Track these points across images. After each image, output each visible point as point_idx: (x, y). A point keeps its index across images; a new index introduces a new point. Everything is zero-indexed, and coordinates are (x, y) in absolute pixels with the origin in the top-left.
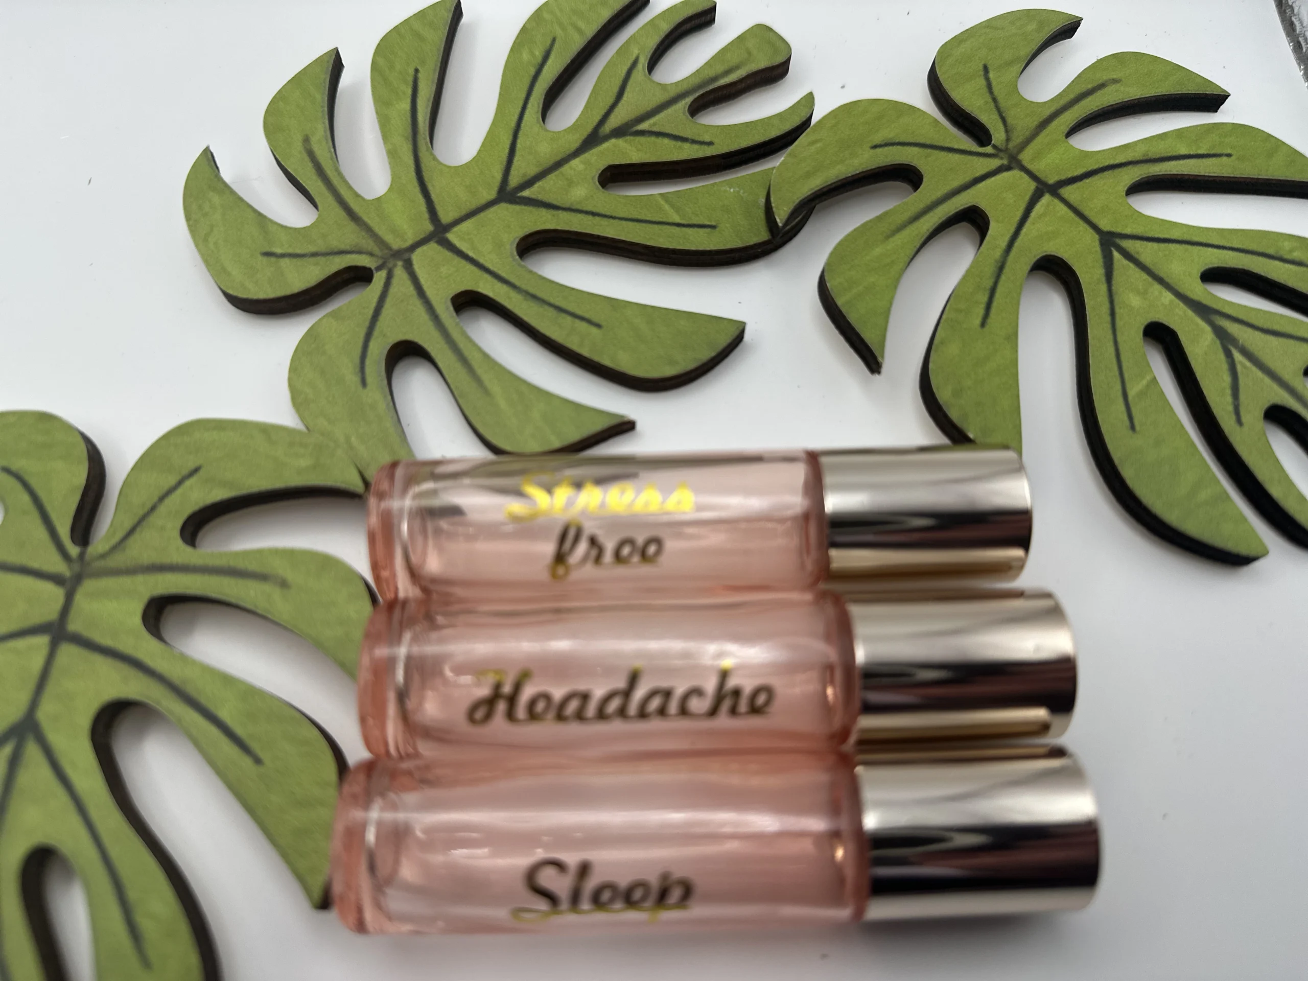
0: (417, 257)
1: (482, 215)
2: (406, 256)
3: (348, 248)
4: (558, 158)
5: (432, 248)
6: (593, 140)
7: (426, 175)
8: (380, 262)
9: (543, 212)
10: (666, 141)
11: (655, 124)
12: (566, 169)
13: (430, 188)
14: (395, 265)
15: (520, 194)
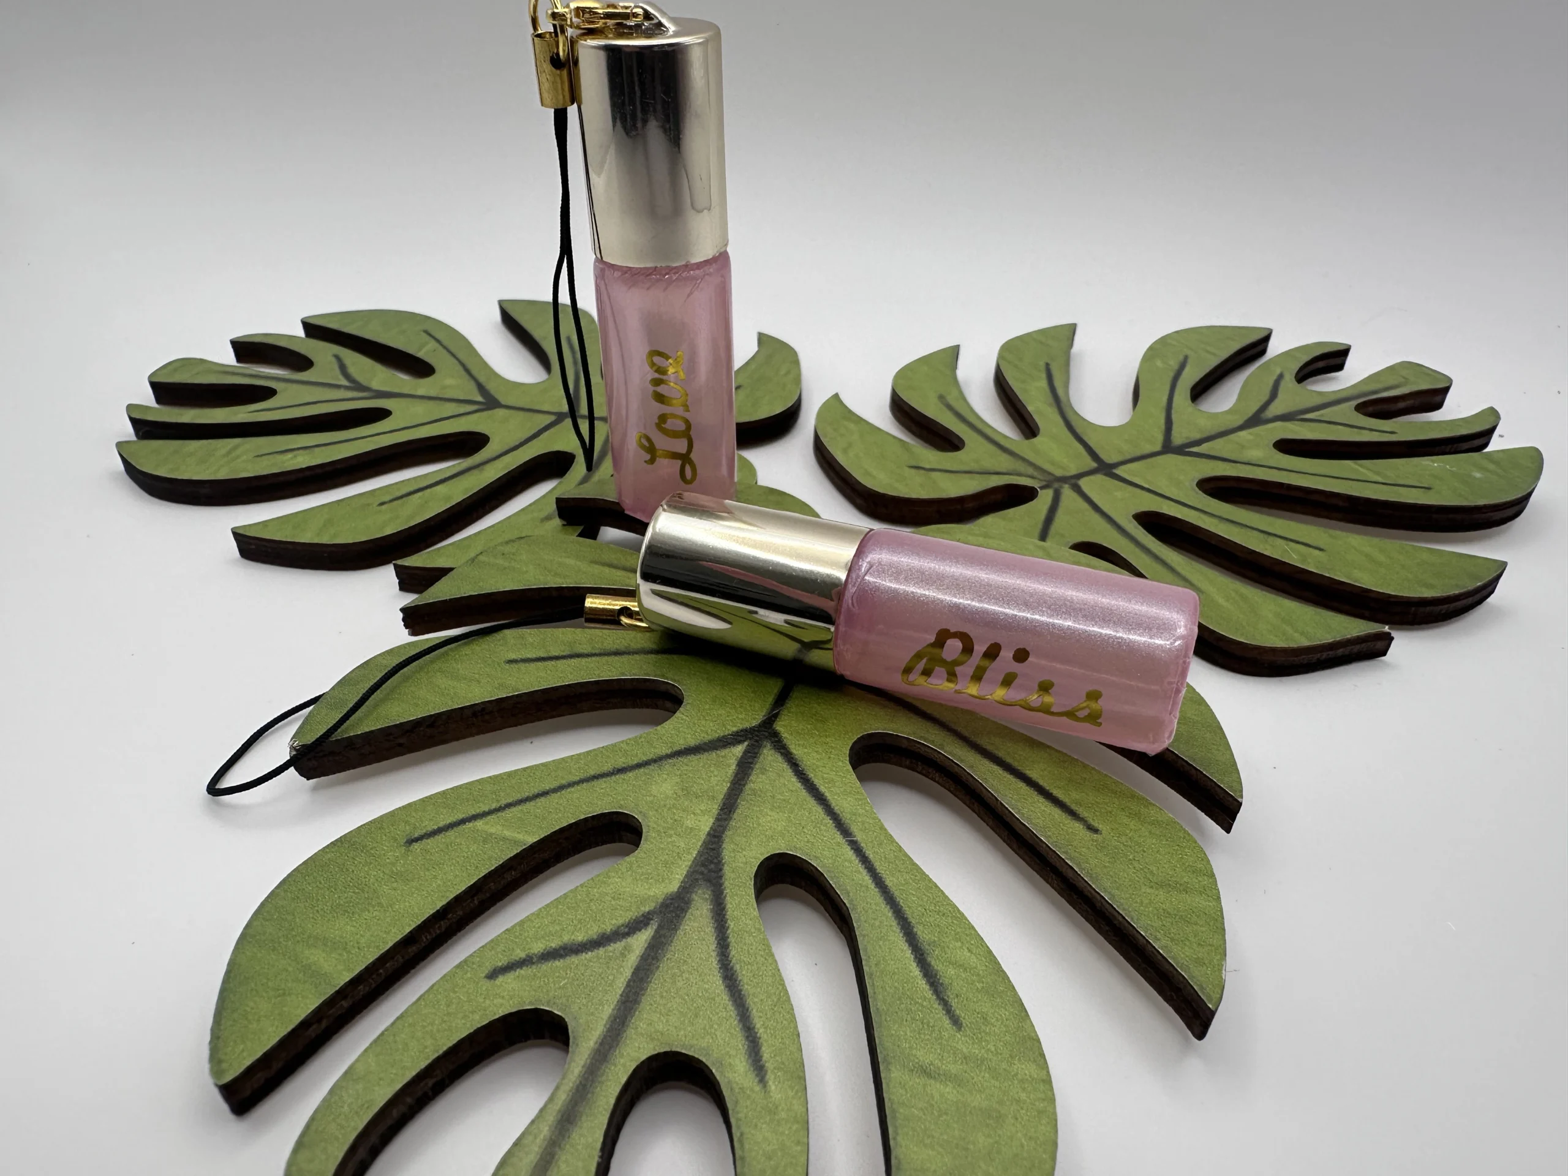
0: (1084, 483)
1: (1149, 460)
2: (1073, 481)
3: (1004, 470)
4: (1222, 429)
5: (1099, 478)
6: (1255, 420)
7: (1079, 431)
8: (1044, 483)
9: (1220, 463)
10: (1340, 427)
11: (1322, 415)
12: (1232, 437)
13: (1086, 438)
14: (1061, 487)
15: (1187, 450)
